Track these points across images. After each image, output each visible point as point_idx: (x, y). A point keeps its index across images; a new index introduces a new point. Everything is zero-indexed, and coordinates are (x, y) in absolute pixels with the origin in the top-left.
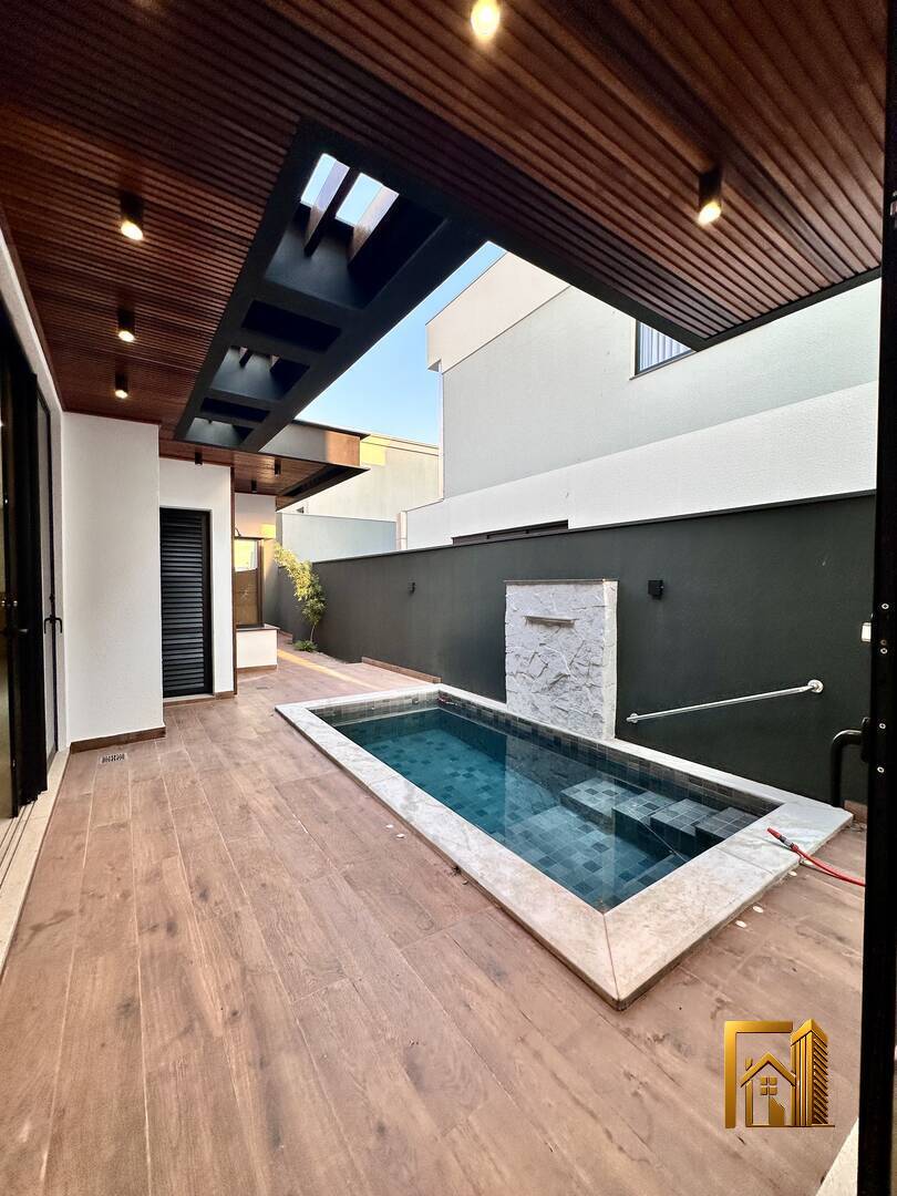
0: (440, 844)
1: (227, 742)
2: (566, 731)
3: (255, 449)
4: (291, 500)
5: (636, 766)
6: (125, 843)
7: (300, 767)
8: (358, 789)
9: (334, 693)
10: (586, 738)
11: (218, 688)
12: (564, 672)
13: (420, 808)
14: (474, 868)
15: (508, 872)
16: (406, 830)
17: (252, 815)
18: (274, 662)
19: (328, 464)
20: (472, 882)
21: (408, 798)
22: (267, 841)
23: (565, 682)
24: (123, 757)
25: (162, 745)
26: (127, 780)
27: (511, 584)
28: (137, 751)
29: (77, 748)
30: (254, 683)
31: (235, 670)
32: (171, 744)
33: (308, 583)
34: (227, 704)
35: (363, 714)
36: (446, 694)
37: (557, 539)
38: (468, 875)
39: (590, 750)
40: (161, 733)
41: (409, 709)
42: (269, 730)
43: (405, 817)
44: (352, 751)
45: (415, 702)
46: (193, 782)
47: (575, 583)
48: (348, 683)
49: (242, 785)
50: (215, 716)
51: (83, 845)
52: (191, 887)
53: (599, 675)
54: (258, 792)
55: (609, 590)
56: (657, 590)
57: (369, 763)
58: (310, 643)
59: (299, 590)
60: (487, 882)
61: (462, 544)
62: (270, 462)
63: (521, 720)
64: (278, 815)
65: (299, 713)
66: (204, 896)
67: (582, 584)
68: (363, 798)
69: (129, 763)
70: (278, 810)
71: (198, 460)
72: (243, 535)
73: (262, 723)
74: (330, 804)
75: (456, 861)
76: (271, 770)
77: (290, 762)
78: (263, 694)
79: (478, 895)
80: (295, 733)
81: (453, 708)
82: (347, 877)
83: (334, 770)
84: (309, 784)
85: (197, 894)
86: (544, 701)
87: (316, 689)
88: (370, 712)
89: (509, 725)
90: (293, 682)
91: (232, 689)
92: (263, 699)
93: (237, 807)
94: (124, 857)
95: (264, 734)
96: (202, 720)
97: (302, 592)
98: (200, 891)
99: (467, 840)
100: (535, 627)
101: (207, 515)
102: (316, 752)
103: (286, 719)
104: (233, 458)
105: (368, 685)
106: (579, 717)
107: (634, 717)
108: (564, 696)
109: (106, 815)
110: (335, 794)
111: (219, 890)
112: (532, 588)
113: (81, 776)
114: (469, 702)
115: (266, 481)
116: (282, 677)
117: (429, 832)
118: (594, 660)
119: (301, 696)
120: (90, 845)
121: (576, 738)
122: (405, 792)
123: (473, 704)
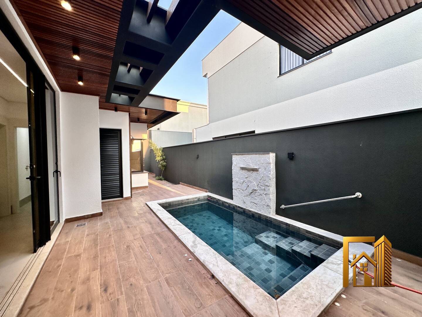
0: (206, 264)
1: (126, 218)
2: (256, 211)
3: (137, 106)
4: (153, 125)
5: (284, 226)
6: (78, 264)
7: (153, 228)
8: (174, 238)
9: (168, 196)
10: (264, 214)
11: (125, 195)
12: (255, 189)
13: (198, 247)
14: (220, 276)
15: (234, 278)
16: (193, 257)
17: (131, 250)
18: (147, 185)
19: (165, 111)
20: (219, 283)
21: (194, 242)
22: (136, 263)
23: (255, 192)
24: (85, 224)
25: (100, 219)
26: (84, 234)
27: (234, 155)
28: (91, 222)
29: (68, 221)
30: (139, 193)
31: (131, 189)
32: (104, 218)
33: (160, 155)
34: (128, 202)
35: (179, 205)
36: (210, 197)
37: (250, 137)
38: (217, 279)
39: (266, 219)
40: (101, 214)
41: (197, 202)
42: (142, 212)
43: (192, 251)
44: (173, 221)
45: (199, 200)
46: (110, 235)
47: (259, 154)
48: (174, 192)
49: (129, 236)
50: (123, 207)
51: (61, 265)
52: (101, 285)
53: (269, 190)
54: (135, 239)
55: (272, 157)
56: (291, 156)
57: (179, 226)
58: (161, 177)
59: (157, 158)
60: (225, 283)
61: (216, 140)
62: (144, 110)
63: (239, 207)
64: (141, 250)
65: (155, 205)
66: (106, 290)
67: (261, 154)
68: (176, 242)
69: (87, 227)
70: (141, 247)
71: (116, 110)
72: (134, 138)
73: (140, 210)
74: (163, 244)
75: (212, 272)
76: (141, 230)
77: (149, 226)
78: (142, 197)
79: (221, 289)
80: (152, 213)
81: (213, 202)
82: (167, 280)
83: (166, 229)
84: (155, 236)
85: (103, 289)
86: (248, 199)
87: (162, 195)
88: (182, 204)
89: (234, 209)
90: (154, 192)
91: (130, 196)
92: (142, 199)
93: (126, 247)
94: (76, 271)
95: (140, 214)
96: (118, 208)
97: (158, 159)
98: (104, 288)
99: (217, 263)
100: (244, 171)
101: (120, 131)
102: (159, 221)
103: (149, 207)
104: (129, 109)
105: (182, 194)
106: (261, 206)
107: (283, 207)
108: (255, 198)
109: (73, 251)
110: (165, 241)
111: (113, 287)
112: (242, 156)
113: (67, 233)
114: (219, 200)
115: (143, 118)
116: (150, 191)
117: (202, 258)
118: (267, 184)
119: (156, 198)
120: (63, 264)
121: (260, 214)
122: (193, 239)
123: (221, 201)
